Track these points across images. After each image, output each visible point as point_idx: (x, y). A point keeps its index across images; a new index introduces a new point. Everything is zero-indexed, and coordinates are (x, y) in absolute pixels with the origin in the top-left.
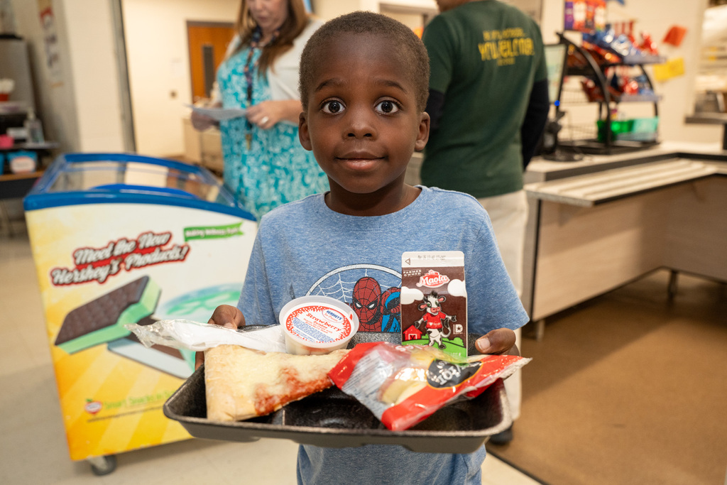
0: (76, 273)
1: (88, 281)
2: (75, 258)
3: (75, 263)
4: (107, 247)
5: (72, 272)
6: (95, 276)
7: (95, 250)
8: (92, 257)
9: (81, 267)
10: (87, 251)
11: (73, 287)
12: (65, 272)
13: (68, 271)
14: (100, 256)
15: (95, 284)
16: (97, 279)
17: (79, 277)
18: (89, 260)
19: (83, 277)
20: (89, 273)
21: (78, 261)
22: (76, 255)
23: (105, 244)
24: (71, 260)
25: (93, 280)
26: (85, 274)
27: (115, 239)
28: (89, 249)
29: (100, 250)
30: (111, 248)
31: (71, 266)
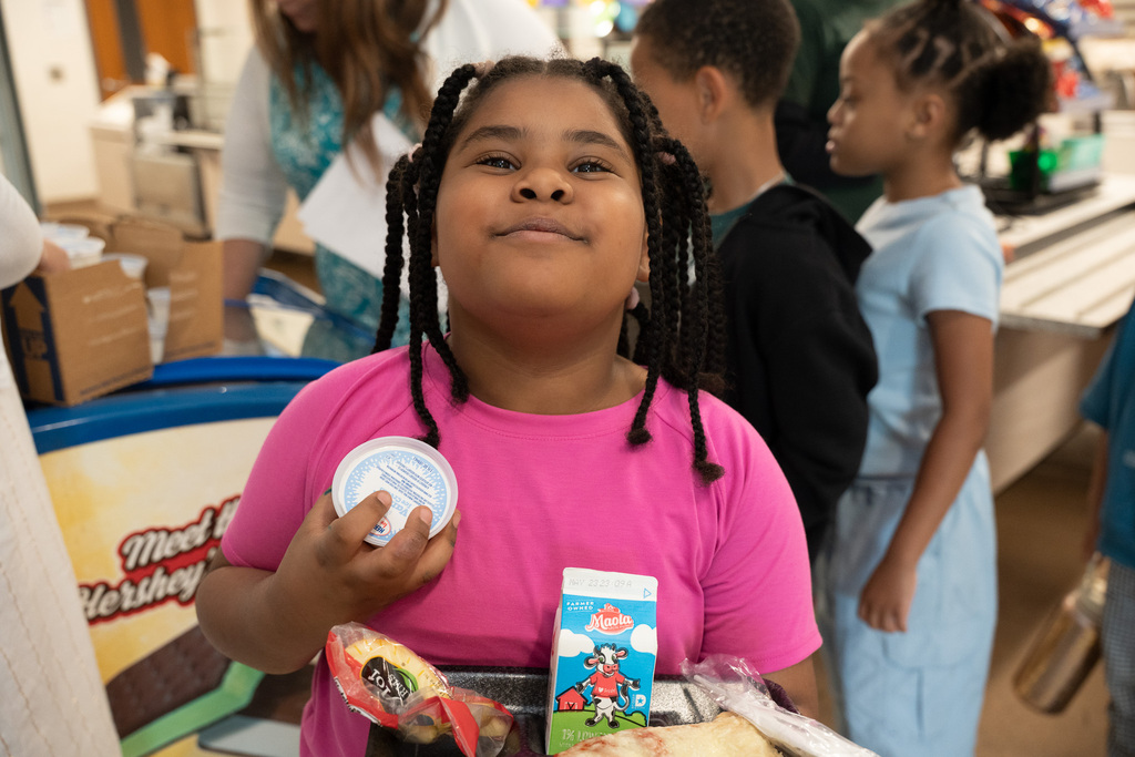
0: (127, 590)
1: (155, 603)
2: (125, 557)
3: (124, 567)
4: (198, 523)
5: (118, 589)
6: (171, 590)
7: (169, 532)
8: (165, 549)
9: (136, 575)
10: (152, 537)
11: (121, 622)
12: (100, 590)
13: (108, 588)
14: (183, 542)
15: (172, 606)
16: (176, 597)
17: (134, 597)
18: (157, 556)
19: (143, 597)
20: (160, 584)
21: (131, 563)
22: (126, 549)
23: (194, 516)
24: (117, 561)
25: (167, 598)
26: (147, 589)
27: (216, 503)
28: (156, 531)
29: (182, 530)
30: (206, 523)
31: (115, 575)
